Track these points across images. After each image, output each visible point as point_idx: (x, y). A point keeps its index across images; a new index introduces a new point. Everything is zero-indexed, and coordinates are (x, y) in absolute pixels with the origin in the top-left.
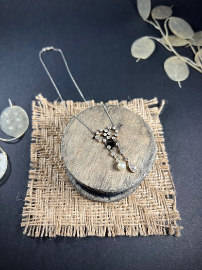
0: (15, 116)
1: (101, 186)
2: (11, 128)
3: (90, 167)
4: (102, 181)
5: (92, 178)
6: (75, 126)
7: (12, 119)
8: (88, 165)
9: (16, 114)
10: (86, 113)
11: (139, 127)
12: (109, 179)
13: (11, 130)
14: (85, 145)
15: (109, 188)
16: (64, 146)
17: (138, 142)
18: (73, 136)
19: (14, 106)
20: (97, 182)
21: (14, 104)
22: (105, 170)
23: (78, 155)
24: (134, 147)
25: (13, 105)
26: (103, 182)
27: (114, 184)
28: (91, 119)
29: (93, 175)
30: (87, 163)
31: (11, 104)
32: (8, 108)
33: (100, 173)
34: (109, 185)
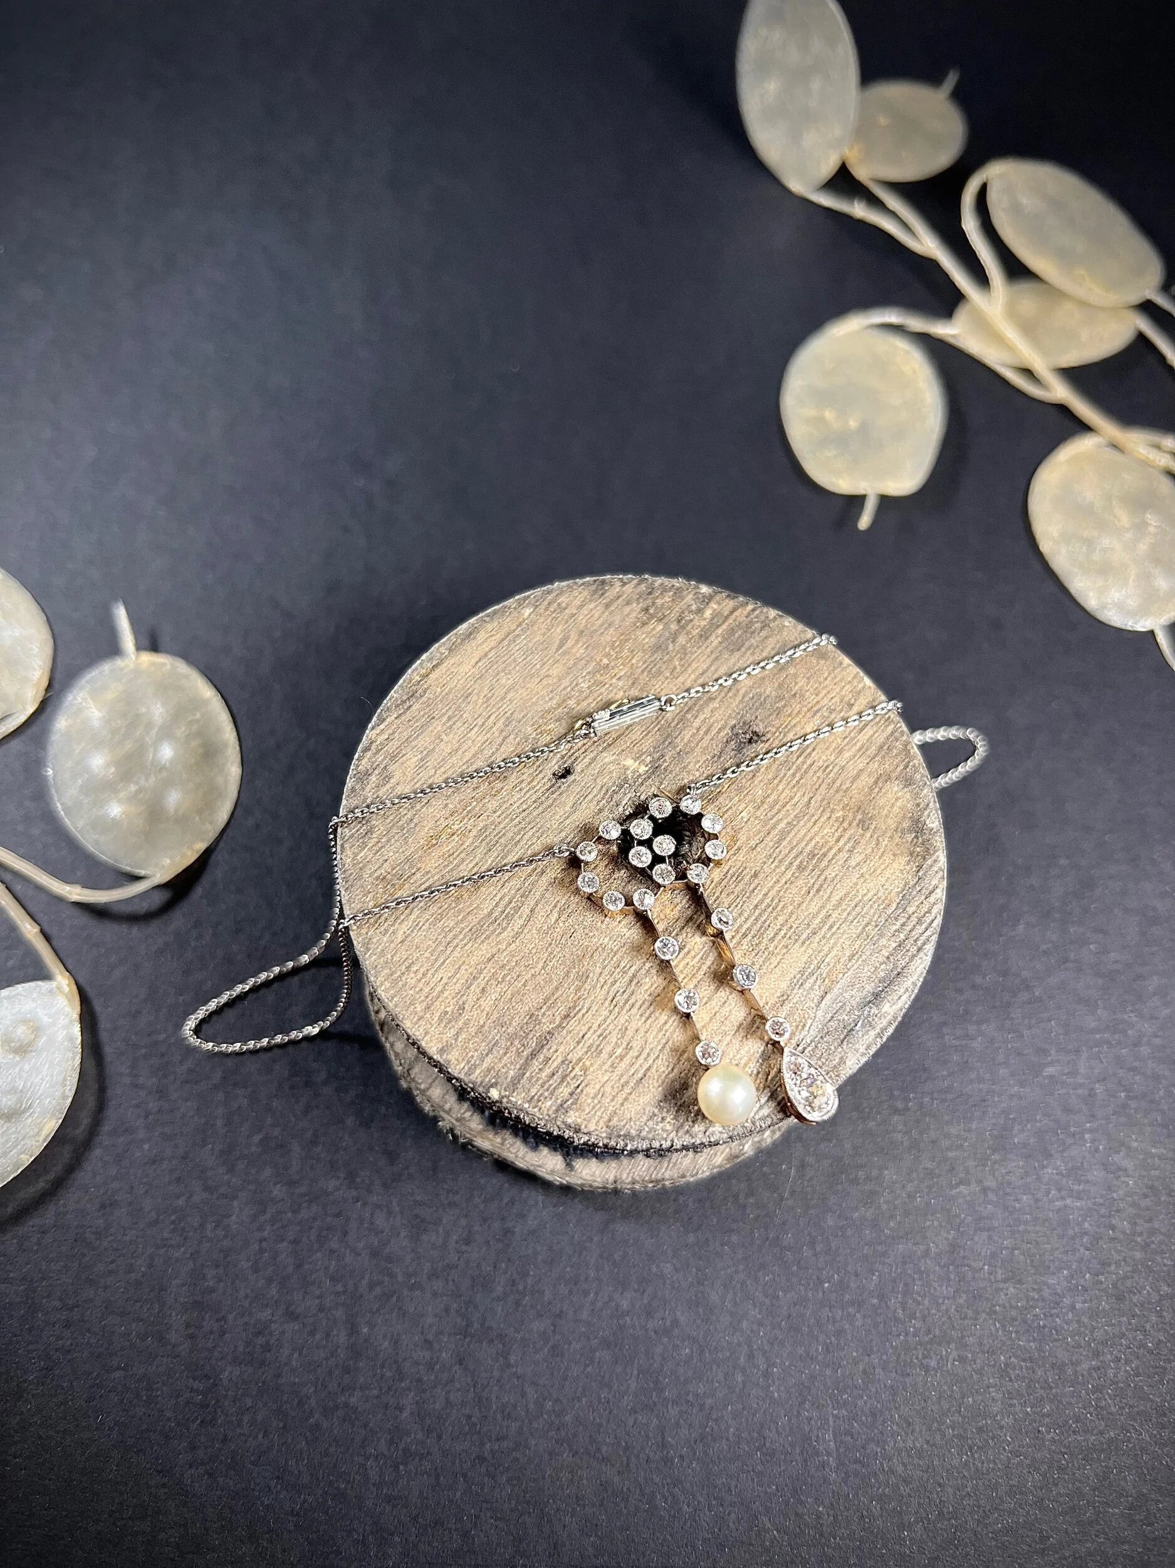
0: (149, 725)
1: (514, 1084)
2: (115, 810)
3: (485, 950)
4: (533, 1055)
5: (475, 1016)
6: (465, 668)
7: (129, 746)
8: (475, 933)
9: (158, 712)
10: (562, 609)
11: (865, 780)
12: (579, 1052)
13: (115, 823)
14: (493, 804)
15: (561, 1108)
16: (367, 774)
17: (830, 873)
18: (437, 726)
19: (147, 658)
20: (498, 1052)
21: (151, 643)
22: (568, 993)
23: (436, 853)
24: (794, 894)
25: (139, 648)
26: (536, 1064)
27: (600, 1093)
28: (581, 651)
29: (487, 1004)
30: (474, 920)
31: (128, 640)
32: (106, 668)
33: (533, 1000)
34: (564, 1091)
